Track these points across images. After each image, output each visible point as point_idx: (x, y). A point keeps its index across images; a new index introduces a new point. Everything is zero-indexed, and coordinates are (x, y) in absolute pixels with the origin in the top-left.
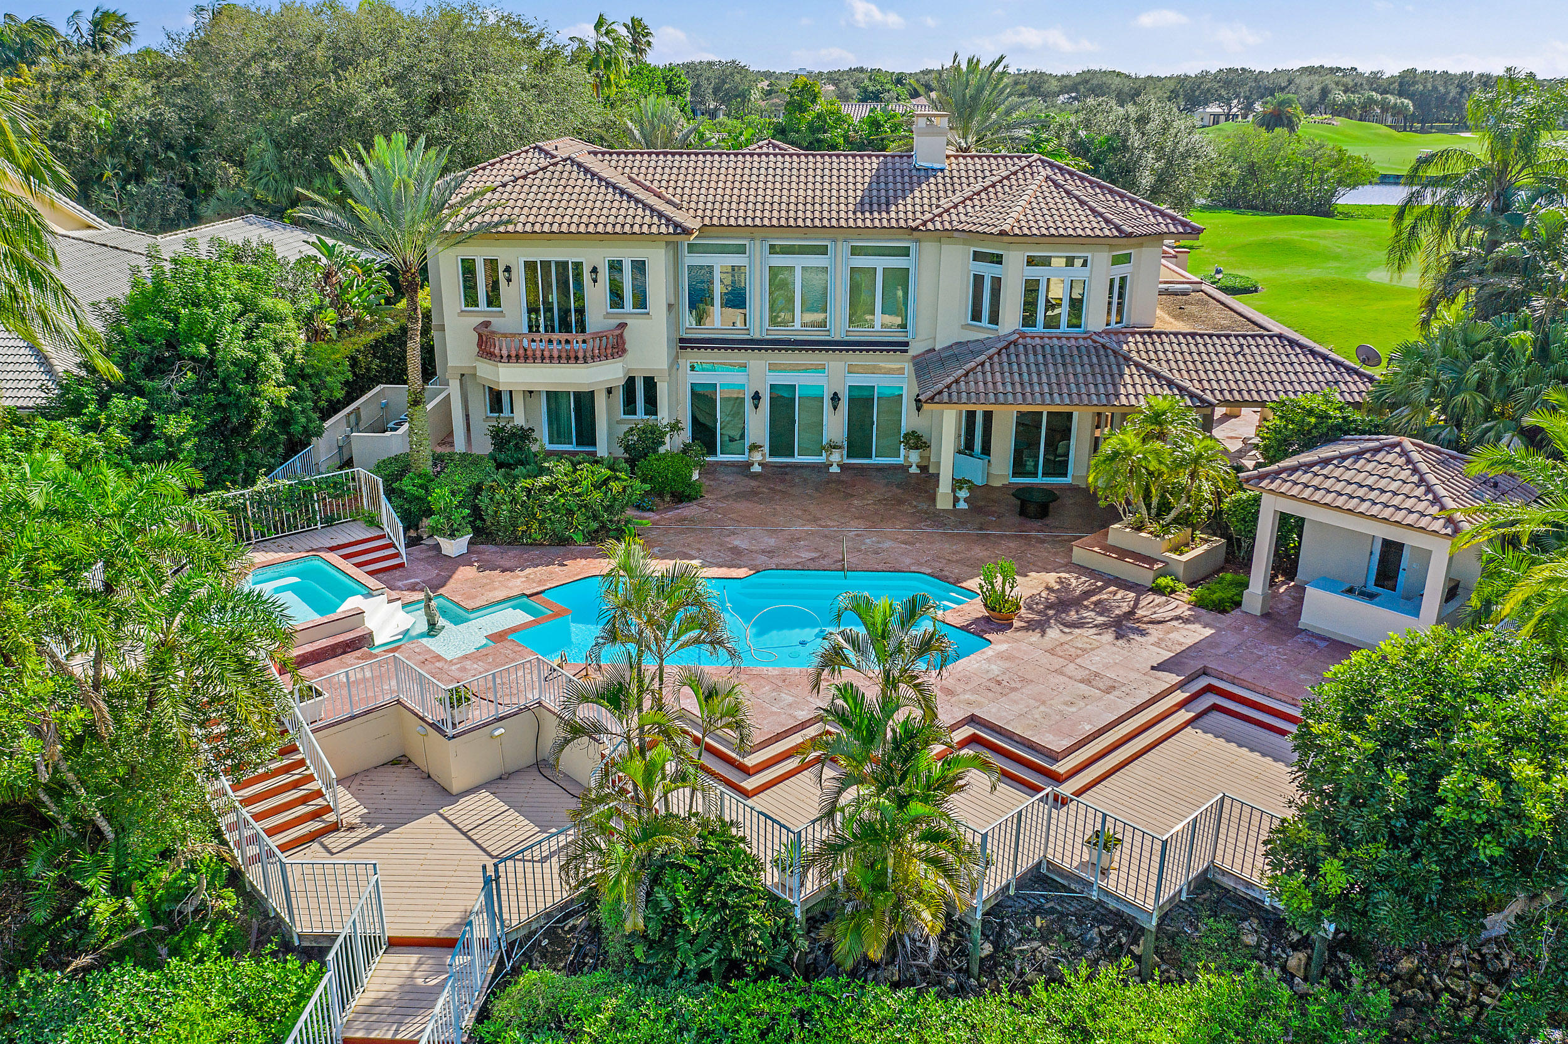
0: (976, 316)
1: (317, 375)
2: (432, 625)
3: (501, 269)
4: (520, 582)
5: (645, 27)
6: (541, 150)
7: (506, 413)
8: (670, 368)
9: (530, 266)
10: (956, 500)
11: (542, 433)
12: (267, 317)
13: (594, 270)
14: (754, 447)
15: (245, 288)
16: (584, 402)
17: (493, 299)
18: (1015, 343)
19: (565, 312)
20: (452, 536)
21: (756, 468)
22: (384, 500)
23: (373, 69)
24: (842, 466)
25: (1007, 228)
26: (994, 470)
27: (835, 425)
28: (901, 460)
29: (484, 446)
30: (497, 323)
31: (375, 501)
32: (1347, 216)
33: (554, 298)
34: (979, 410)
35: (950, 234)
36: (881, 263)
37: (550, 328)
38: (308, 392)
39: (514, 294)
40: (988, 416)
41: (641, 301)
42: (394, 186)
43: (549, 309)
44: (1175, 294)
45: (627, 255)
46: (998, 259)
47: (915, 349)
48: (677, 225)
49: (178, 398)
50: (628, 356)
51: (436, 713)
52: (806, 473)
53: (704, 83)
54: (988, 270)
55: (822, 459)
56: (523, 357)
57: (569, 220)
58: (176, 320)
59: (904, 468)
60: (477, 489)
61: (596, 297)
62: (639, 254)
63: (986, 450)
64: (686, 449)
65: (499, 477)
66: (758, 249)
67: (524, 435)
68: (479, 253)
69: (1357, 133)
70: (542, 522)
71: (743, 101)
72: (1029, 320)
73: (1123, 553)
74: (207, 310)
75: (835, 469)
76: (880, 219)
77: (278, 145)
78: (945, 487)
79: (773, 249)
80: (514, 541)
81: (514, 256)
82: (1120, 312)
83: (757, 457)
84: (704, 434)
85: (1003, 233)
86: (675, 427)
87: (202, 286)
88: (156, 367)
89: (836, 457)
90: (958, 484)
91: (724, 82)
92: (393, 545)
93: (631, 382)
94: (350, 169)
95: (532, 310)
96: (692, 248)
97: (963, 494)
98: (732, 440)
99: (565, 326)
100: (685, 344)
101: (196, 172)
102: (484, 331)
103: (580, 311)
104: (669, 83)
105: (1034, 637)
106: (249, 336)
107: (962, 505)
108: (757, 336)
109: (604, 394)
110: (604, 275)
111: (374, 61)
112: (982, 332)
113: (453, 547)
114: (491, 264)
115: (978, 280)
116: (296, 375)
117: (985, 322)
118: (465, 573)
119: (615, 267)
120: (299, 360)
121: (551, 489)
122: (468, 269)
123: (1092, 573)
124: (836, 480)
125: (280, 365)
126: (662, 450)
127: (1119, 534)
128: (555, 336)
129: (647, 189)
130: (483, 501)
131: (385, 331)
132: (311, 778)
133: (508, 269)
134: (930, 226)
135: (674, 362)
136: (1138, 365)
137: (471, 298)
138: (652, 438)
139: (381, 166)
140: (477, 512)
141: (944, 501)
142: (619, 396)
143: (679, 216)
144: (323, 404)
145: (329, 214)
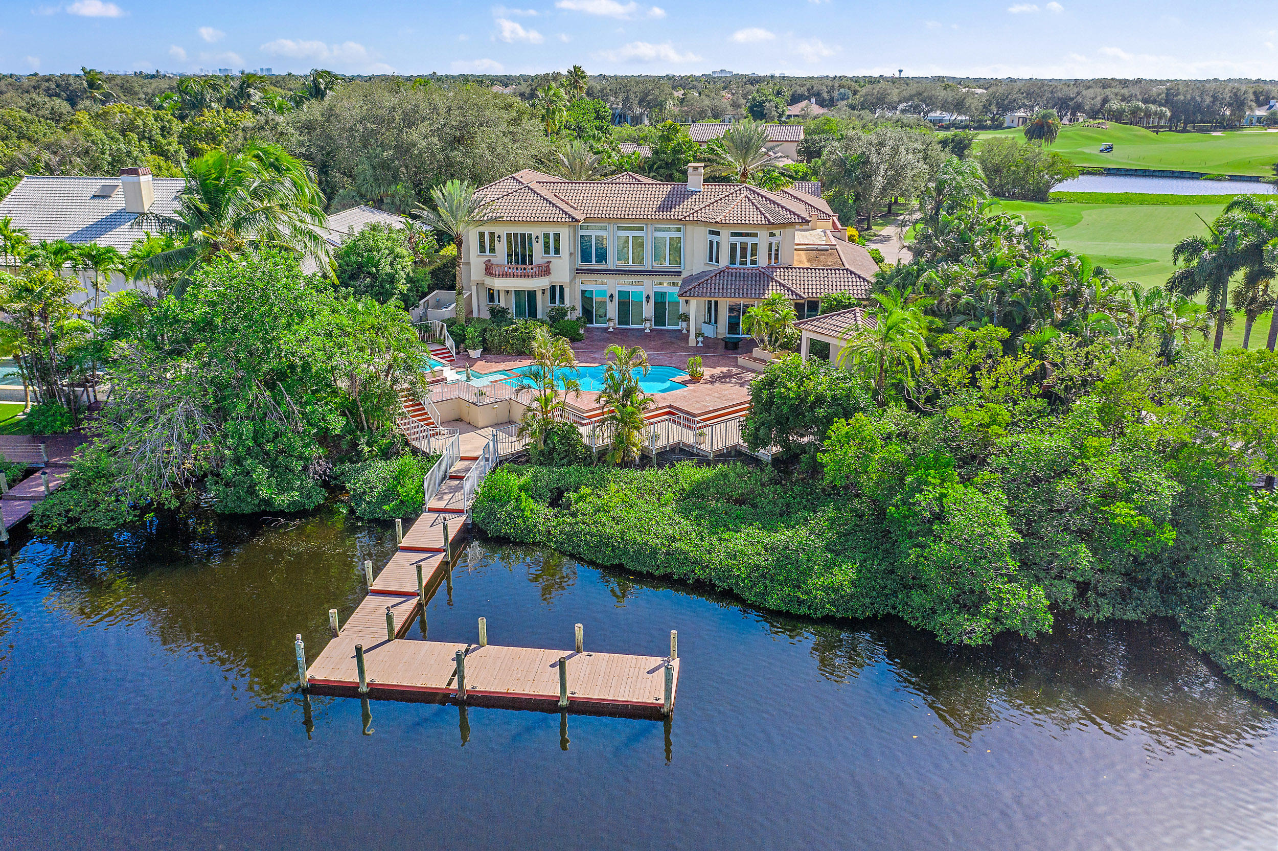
0: (711, 259)
1: (418, 281)
2: (468, 378)
3: (496, 236)
4: (502, 366)
5: (583, 72)
6: (514, 178)
7: (496, 302)
8: (571, 282)
9: (509, 235)
10: (697, 342)
11: (513, 310)
12: (397, 256)
13: (537, 237)
14: (610, 320)
15: (389, 244)
16: (532, 295)
17: (493, 250)
18: (724, 271)
19: (524, 256)
20: (475, 349)
21: (611, 330)
22: (447, 333)
23: (425, 127)
24: (651, 330)
25: (718, 220)
26: (720, 331)
27: (648, 310)
28: (679, 328)
29: (486, 315)
30: (494, 260)
31: (442, 334)
32: (1058, 200)
33: (519, 250)
34: (713, 300)
35: (697, 222)
36: (631, 234)
37: (517, 262)
38: (414, 288)
39: (502, 248)
40: (716, 302)
41: (557, 251)
42: (456, 202)
43: (517, 255)
44: (821, 250)
45: (551, 231)
46: (717, 233)
47: (685, 275)
48: (573, 218)
49: (364, 289)
50: (552, 276)
51: (473, 399)
52: (634, 332)
53: (632, 96)
54: (715, 239)
55: (642, 327)
56: (506, 275)
57: (526, 215)
58: (362, 257)
59: (680, 331)
60: (485, 330)
61: (538, 249)
62: (557, 230)
63: (716, 322)
64: (578, 319)
65: (494, 325)
66: (612, 228)
67: (504, 311)
68: (486, 230)
69: (1120, 134)
70: (512, 345)
71: (661, 110)
72: (733, 260)
73: (756, 359)
74: (375, 253)
75: (648, 331)
76: (666, 215)
77: (374, 168)
78: (692, 336)
79: (619, 228)
80: (500, 353)
81: (502, 231)
82: (776, 258)
83: (612, 324)
84: (587, 313)
85: (717, 222)
86: (573, 309)
87: (372, 244)
88: (353, 277)
89: (648, 325)
90: (698, 335)
91: (647, 95)
92: (450, 352)
93: (553, 288)
94: (436, 194)
95: (509, 255)
96: (582, 228)
97: (700, 339)
98: (600, 317)
99: (524, 262)
100: (579, 271)
101: (327, 181)
102: (488, 264)
103: (531, 256)
104: (597, 112)
105: (708, 386)
106: (391, 264)
107: (700, 344)
108: (612, 268)
109: (541, 292)
110: (541, 240)
111: (427, 123)
112: (713, 267)
113: (475, 353)
114: (492, 234)
115: (711, 243)
116: (410, 280)
117: (714, 262)
118: (479, 363)
119: (547, 236)
120: (411, 274)
121: (516, 330)
122: (482, 235)
123: (743, 368)
124: (648, 335)
125: (405, 276)
126: (566, 318)
127: (757, 352)
128: (519, 266)
129: (562, 200)
130: (487, 335)
131: (436, 266)
132: (430, 418)
133: (499, 237)
134: (687, 218)
135: (573, 280)
136: (776, 281)
137: (482, 249)
138: (562, 313)
139: (450, 194)
140: (484, 340)
141: (692, 342)
142: (548, 293)
143: (574, 214)
144: (420, 294)
145: (425, 213)
